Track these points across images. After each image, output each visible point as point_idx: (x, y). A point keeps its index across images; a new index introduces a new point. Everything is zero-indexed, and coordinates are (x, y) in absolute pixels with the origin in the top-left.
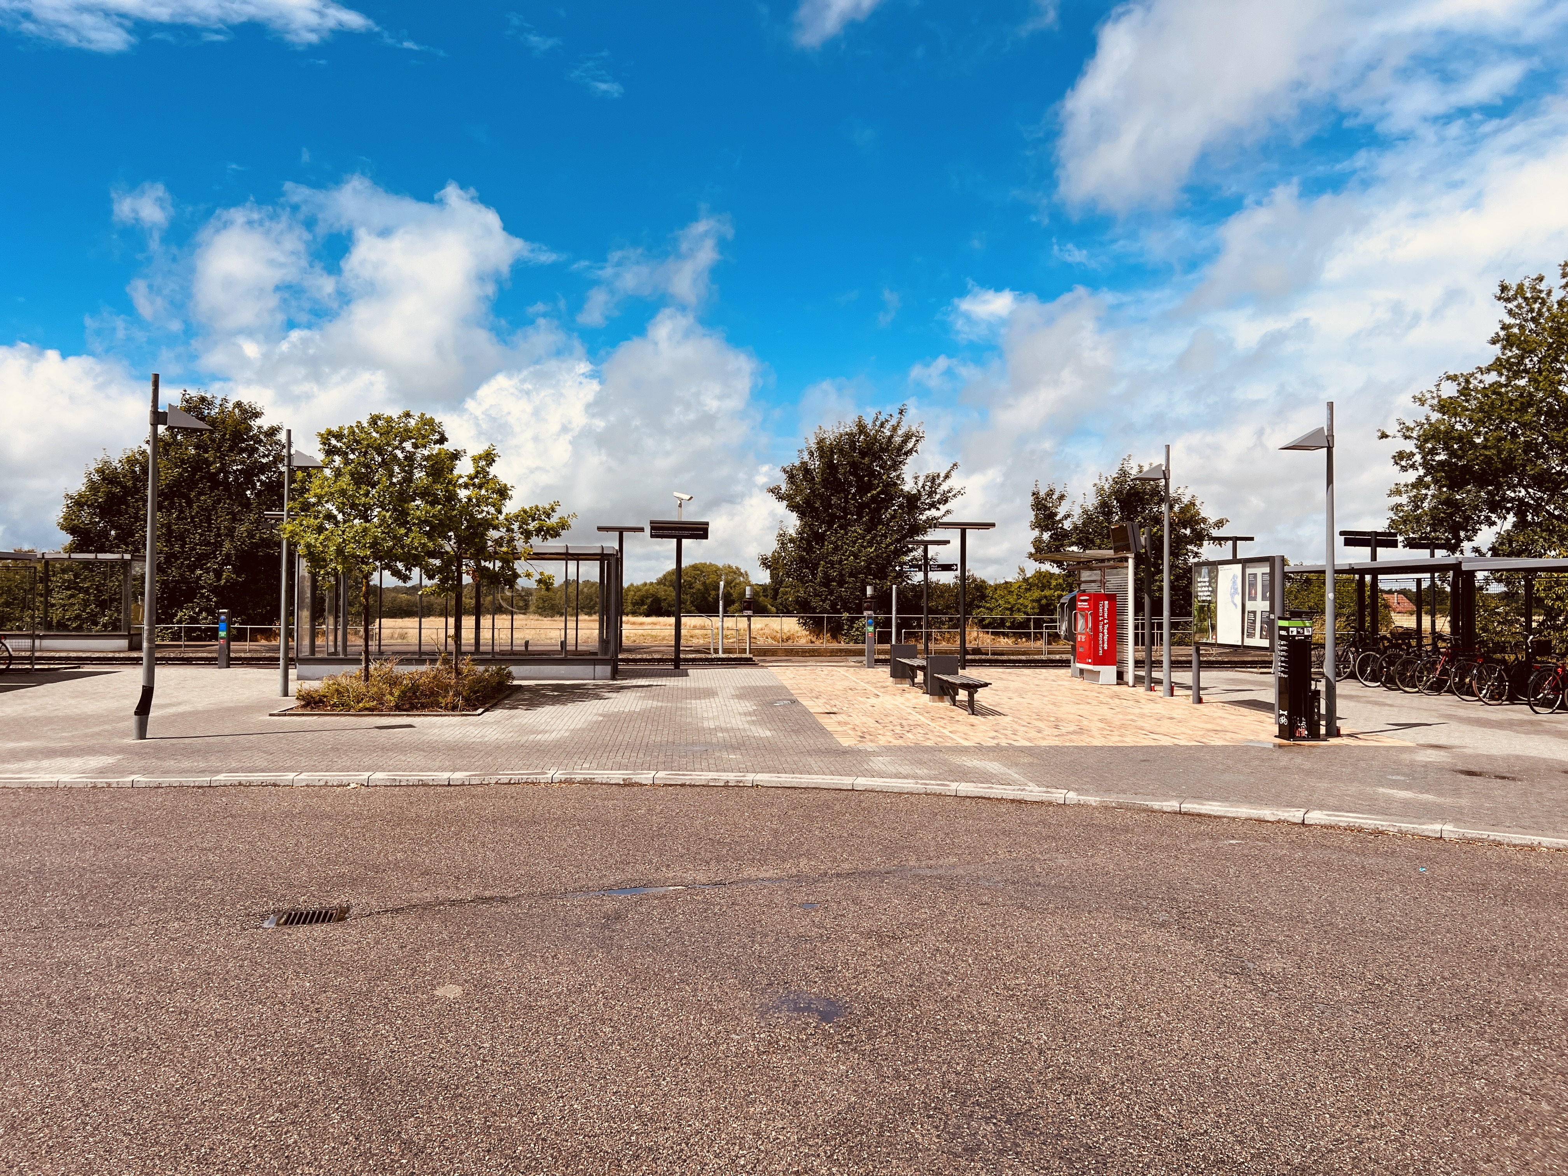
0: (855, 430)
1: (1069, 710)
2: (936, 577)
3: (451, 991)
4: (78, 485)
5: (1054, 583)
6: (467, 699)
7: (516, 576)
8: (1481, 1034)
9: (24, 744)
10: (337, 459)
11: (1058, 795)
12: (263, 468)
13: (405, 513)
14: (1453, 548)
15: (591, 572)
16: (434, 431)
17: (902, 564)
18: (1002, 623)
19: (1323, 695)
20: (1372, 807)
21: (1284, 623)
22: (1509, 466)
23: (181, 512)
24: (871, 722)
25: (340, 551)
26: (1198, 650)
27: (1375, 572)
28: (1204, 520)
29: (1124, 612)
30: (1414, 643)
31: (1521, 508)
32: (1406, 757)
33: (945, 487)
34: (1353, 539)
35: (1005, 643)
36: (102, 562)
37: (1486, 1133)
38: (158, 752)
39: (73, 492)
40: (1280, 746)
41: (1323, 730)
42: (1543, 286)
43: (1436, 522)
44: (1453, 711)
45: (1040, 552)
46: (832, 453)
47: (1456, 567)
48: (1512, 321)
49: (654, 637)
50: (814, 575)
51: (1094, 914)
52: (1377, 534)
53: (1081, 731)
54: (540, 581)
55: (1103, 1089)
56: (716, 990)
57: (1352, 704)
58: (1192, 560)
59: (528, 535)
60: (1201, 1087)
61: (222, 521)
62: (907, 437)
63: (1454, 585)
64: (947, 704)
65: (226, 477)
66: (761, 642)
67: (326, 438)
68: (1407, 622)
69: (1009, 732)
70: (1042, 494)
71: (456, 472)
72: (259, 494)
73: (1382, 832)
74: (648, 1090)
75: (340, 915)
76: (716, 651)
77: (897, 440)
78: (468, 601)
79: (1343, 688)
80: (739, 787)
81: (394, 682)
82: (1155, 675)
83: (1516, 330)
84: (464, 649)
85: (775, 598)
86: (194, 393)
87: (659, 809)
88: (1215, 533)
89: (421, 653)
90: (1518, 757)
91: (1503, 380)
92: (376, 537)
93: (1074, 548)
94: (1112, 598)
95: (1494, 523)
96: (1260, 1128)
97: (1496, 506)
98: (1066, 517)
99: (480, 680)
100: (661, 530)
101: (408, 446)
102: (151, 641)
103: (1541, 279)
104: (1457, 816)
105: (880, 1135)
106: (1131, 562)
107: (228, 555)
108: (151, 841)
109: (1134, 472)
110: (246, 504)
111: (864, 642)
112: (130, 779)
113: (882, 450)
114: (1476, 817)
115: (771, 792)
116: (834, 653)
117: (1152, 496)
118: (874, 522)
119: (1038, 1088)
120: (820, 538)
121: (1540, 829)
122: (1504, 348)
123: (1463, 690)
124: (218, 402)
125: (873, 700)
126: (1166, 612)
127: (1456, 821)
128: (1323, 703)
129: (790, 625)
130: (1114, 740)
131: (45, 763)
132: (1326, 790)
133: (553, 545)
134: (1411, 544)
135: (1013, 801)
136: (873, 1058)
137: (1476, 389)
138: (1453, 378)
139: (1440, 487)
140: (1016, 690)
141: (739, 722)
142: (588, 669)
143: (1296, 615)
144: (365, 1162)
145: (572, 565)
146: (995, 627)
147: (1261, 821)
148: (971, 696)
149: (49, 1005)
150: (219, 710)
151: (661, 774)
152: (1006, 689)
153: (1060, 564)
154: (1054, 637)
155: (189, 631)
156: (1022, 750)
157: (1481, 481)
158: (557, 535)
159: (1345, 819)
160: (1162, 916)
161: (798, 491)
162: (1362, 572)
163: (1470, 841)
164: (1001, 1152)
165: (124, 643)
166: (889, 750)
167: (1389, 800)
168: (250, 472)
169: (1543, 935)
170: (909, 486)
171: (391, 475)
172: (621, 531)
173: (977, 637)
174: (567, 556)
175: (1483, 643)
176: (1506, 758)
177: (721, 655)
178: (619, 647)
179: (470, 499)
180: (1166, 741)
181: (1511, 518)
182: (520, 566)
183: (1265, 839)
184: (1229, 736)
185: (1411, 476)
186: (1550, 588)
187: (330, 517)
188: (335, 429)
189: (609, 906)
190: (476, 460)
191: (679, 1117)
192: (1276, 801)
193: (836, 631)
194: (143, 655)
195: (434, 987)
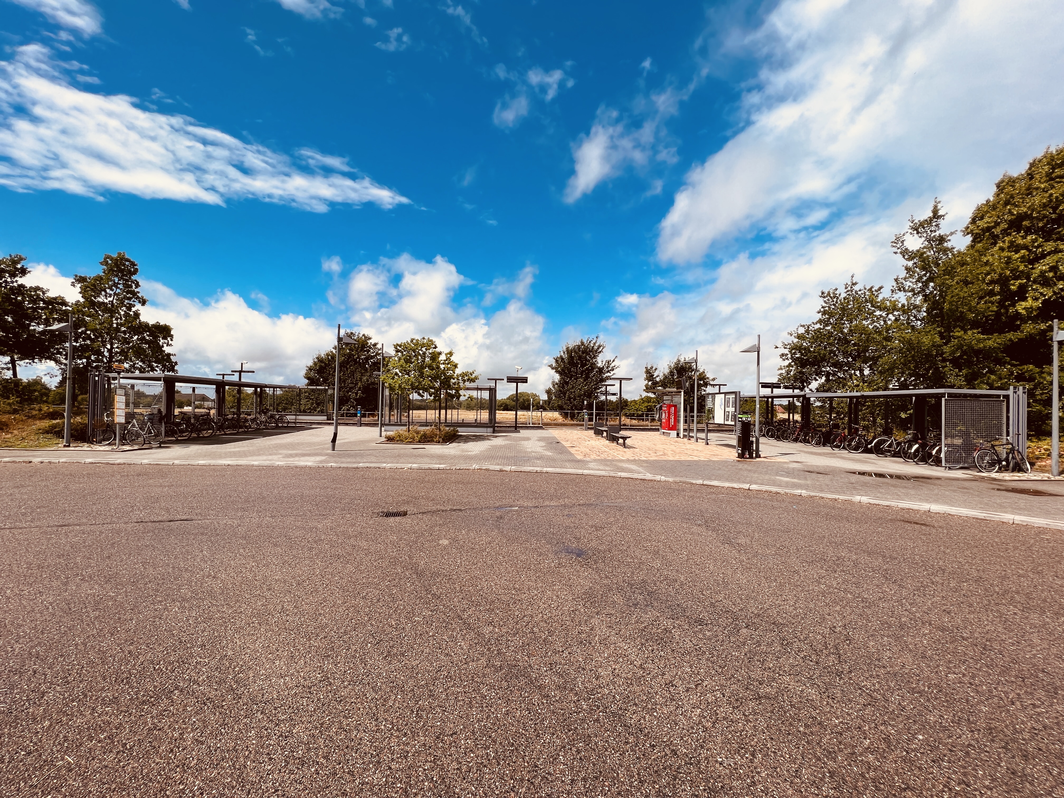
0: (580, 344)
1: (660, 447)
2: (609, 398)
3: (445, 542)
4: (310, 363)
5: (652, 401)
6: (443, 439)
7: (460, 396)
8: (822, 568)
9: (294, 452)
10: (400, 354)
11: (658, 478)
12: (372, 357)
13: (422, 373)
14: (802, 389)
15: (486, 395)
16: (433, 344)
17: (597, 393)
18: (633, 415)
19: (754, 442)
20: (774, 484)
21: (740, 416)
22: (823, 359)
23: (344, 372)
24: (588, 450)
25: (400, 386)
26: (707, 426)
27: (773, 398)
28: (708, 378)
29: (679, 411)
30: (787, 424)
31: (828, 375)
32: (786, 466)
33: (613, 365)
34: (765, 385)
35: (634, 422)
36: (318, 389)
37: (827, 605)
38: (339, 456)
39: (309, 365)
40: (738, 461)
41: (754, 455)
42: (837, 292)
43: (796, 380)
44: (802, 449)
45: (648, 389)
46: (572, 352)
47: (804, 396)
48: (826, 305)
49: (507, 418)
50: (565, 397)
51: (674, 521)
52: (773, 384)
53: (664, 454)
54: (469, 398)
55: (682, 584)
56: (538, 545)
57: (764, 446)
58: (703, 393)
59: (464, 381)
60: (718, 584)
61: (358, 375)
62: (599, 346)
63: (802, 403)
64: (615, 444)
65: (359, 360)
66: (545, 421)
67: (396, 346)
68: (785, 416)
69: (638, 455)
70: (649, 368)
71: (440, 359)
72: (370, 367)
73: (779, 493)
74: (517, 579)
75: (405, 514)
76: (529, 424)
77: (596, 348)
78: (443, 405)
79: (762, 440)
80: (541, 473)
81: (418, 433)
82: (691, 434)
83: (827, 308)
84: (441, 421)
85: (549, 405)
86: (349, 331)
87: (513, 480)
88: (712, 383)
89: (426, 422)
90: (827, 466)
91: (822, 327)
92: (412, 382)
93: (660, 388)
94: (675, 406)
95: (817, 380)
96: (741, 599)
97: (819, 374)
98: (658, 376)
99: (447, 433)
100: (510, 380)
101: (424, 349)
102: (336, 417)
103: (836, 289)
104: (806, 488)
105: (602, 598)
106: (682, 393)
107: (360, 388)
108: (339, 486)
109: (682, 360)
110: (366, 370)
111: (583, 421)
112: (330, 464)
113: (590, 351)
114: (814, 488)
115: (553, 475)
116: (572, 425)
117: (689, 369)
118: (587, 377)
119: (658, 583)
120: (567, 383)
121: (839, 493)
122: (822, 315)
123: (806, 441)
124: (357, 334)
125: (588, 443)
126: (695, 412)
127: (806, 489)
128: (754, 445)
129: (556, 415)
130: (677, 458)
131: (302, 458)
132: (757, 477)
133: (473, 385)
134: (786, 387)
135: (641, 479)
136: (597, 570)
137: (811, 330)
138: (803, 326)
139: (797, 367)
140: (640, 440)
141: (539, 449)
142: (485, 429)
143: (745, 413)
144: (420, 601)
145: (479, 391)
146: (631, 416)
147: (733, 488)
148: (624, 441)
149: (308, 542)
150: (359, 441)
151: (513, 467)
152: (636, 439)
153: (655, 393)
154: (653, 420)
155: (347, 414)
156: (643, 461)
157: (813, 364)
158: (474, 382)
159: (764, 488)
160: (699, 522)
161: (559, 366)
162: (768, 398)
163: (811, 497)
164: (647, 606)
165: (325, 418)
166: (595, 460)
167: (781, 481)
168: (367, 359)
169: (842, 532)
170: (600, 365)
171: (418, 360)
172: (496, 380)
173: (625, 420)
174: (477, 389)
175: (813, 424)
176: (823, 467)
177: (531, 425)
178: (495, 422)
179: (444, 368)
180: (696, 459)
181: (824, 378)
182: (462, 392)
183: (735, 495)
184: (719, 457)
185: (787, 363)
186: (839, 404)
187: (396, 374)
188: (399, 343)
189: (498, 514)
190: (446, 354)
191: (529, 589)
192: (739, 481)
193: (573, 417)
194: (334, 422)
195: (439, 540)
